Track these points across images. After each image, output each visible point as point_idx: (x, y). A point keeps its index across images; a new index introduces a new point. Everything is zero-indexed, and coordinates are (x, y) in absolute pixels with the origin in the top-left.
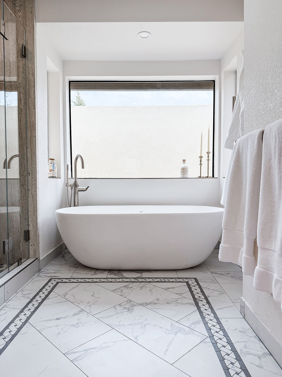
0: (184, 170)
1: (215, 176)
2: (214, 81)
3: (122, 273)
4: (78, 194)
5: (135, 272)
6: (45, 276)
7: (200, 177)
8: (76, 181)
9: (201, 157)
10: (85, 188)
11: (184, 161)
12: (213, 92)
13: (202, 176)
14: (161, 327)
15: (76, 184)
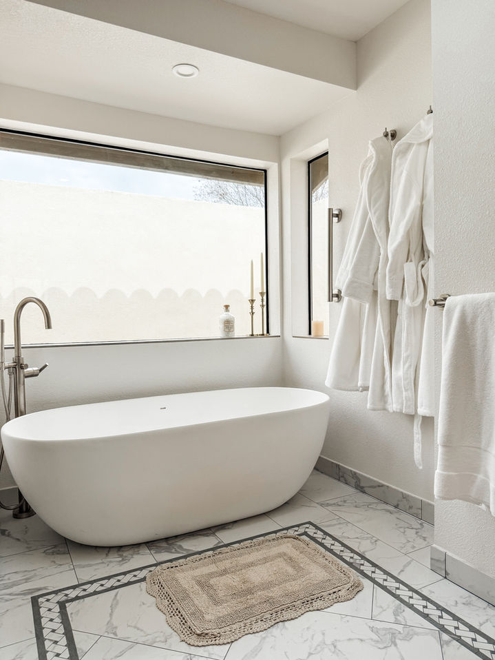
0: (228, 325)
1: (272, 333)
2: (265, 171)
3: (178, 543)
4: (24, 384)
5: (200, 535)
6: (10, 594)
7: (252, 335)
8: (18, 357)
9: (252, 301)
10: (37, 369)
11: (227, 307)
12: (263, 188)
13: (254, 333)
14: (362, 640)
15: (21, 362)
